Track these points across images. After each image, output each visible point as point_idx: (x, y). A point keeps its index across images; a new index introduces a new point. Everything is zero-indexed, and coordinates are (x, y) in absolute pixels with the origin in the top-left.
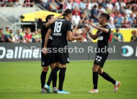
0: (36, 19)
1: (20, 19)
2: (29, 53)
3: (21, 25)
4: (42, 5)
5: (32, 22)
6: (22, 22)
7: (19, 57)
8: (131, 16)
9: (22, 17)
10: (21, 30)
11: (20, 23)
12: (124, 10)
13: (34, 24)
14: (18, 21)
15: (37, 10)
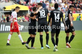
0: (12, 9)
1: (4, 9)
2: (9, 28)
3: (4, 13)
4: (16, 1)
5: (10, 11)
6: (4, 11)
7: (3, 30)
8: (65, 7)
9: (5, 8)
10: (4, 15)
11: (3, 11)
12: (61, 4)
13: (11, 12)
14: (2, 10)
15: (13, 4)
